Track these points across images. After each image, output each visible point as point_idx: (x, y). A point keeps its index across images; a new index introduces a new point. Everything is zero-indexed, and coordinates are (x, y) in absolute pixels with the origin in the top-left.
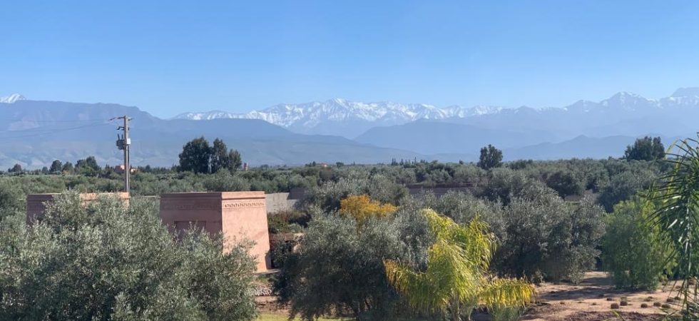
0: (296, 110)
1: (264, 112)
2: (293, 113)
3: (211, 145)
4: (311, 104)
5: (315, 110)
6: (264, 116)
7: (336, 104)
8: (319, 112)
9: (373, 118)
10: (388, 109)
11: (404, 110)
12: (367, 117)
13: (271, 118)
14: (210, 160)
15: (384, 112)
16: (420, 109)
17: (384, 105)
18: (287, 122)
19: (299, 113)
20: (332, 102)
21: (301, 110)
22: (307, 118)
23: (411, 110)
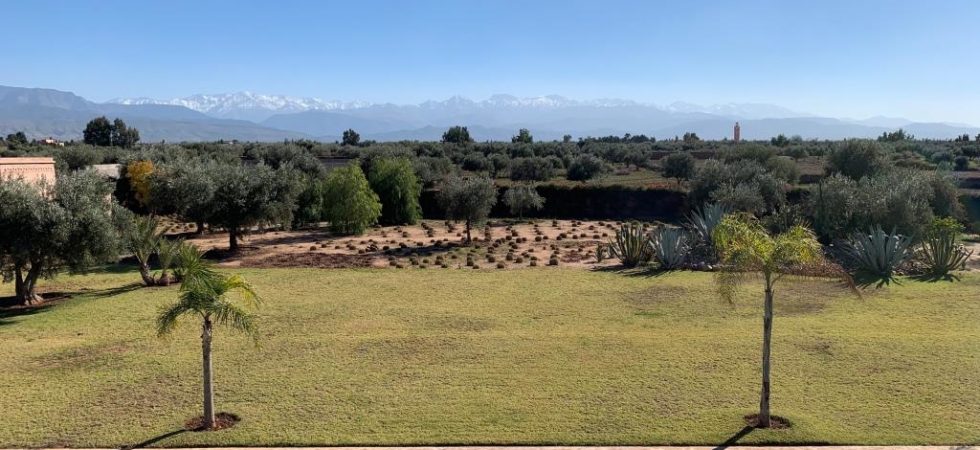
0: (212, 99)
1: (186, 99)
2: (210, 102)
3: (112, 123)
4: (224, 95)
5: (227, 100)
6: (185, 103)
7: (245, 96)
8: (230, 102)
9: (274, 108)
10: (287, 101)
11: (298, 102)
12: (270, 106)
13: (191, 105)
14: (111, 135)
15: (283, 103)
16: (311, 101)
17: (283, 97)
18: (204, 108)
19: (214, 102)
20: (241, 94)
21: (216, 99)
22: (222, 106)
23: (304, 102)
